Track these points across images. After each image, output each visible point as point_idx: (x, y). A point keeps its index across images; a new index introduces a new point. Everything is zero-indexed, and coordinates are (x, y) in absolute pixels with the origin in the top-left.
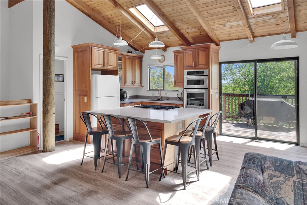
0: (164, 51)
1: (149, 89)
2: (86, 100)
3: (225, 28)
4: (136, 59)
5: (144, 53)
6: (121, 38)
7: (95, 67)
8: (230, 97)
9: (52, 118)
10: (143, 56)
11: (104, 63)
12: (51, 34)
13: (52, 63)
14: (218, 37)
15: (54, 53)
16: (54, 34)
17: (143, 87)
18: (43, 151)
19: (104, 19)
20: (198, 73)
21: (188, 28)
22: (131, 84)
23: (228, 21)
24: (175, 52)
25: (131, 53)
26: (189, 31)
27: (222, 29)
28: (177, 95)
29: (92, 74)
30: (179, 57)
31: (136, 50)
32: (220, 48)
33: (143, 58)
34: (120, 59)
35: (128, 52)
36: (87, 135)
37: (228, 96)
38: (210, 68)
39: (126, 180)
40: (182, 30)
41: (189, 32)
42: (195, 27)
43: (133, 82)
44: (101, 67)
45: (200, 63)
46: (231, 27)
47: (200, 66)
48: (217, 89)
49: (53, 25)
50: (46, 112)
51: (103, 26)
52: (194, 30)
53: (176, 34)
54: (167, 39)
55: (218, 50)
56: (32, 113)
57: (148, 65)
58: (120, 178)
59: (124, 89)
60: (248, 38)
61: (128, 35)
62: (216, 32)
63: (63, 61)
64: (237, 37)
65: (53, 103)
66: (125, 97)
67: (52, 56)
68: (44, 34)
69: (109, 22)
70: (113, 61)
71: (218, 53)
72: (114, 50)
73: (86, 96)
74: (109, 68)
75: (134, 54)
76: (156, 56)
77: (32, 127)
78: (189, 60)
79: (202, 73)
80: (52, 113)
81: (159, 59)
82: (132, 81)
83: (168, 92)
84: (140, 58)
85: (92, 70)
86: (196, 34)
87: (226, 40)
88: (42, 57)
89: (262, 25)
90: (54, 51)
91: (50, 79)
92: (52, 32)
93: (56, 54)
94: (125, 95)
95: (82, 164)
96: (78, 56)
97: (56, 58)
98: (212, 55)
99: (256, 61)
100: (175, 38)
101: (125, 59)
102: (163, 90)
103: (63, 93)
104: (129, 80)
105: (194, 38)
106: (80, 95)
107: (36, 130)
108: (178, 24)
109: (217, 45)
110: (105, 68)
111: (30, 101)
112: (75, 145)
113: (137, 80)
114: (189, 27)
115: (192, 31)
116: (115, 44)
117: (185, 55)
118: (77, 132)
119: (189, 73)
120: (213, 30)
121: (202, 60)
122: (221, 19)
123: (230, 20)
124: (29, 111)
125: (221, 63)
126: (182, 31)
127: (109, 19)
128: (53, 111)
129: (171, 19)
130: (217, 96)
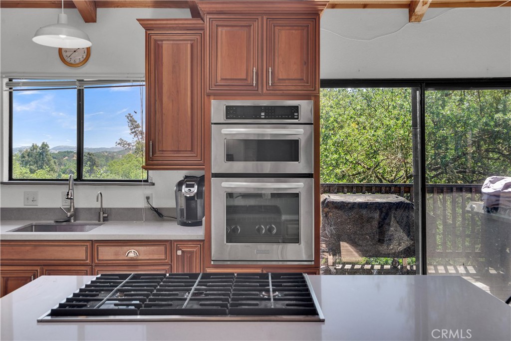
0: (87, 21)
1: (5, 179)
28: (148, 198)
38: (318, 97)
45: (282, 74)
119: (233, 113)
121: (287, 63)
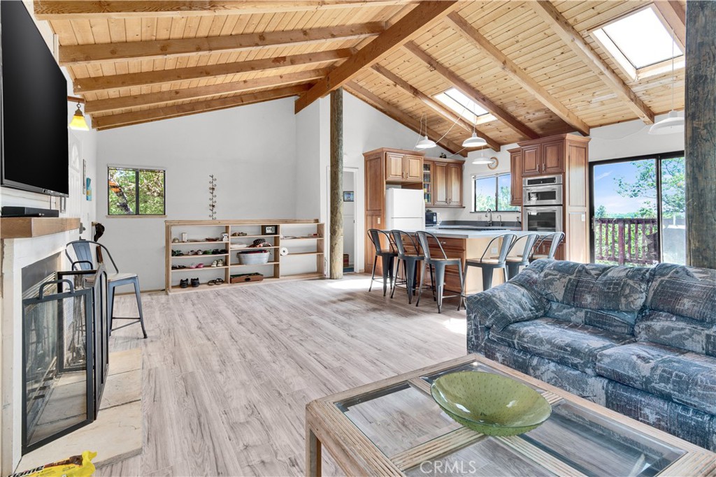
0: (497, 151)
1: (473, 211)
2: (379, 222)
3: (592, 106)
4: (452, 166)
5: (466, 156)
6: (426, 137)
7: (390, 178)
8: (633, 226)
9: (340, 240)
10: (464, 161)
11: (403, 173)
12: (338, 140)
13: (340, 176)
14: (584, 121)
15: (342, 163)
16: (342, 140)
17: (464, 207)
18: (331, 278)
19: (404, 113)
20: (545, 181)
21: (528, 113)
22: (444, 203)
23: (593, 95)
24: (512, 152)
25: (445, 157)
26: (530, 116)
27: (587, 109)
28: (518, 218)
29: (387, 189)
30: (517, 158)
31: (453, 152)
32: (590, 139)
33: (465, 164)
34: (426, 167)
35: (441, 157)
36: (376, 257)
37: (627, 223)
38: (564, 173)
39: (417, 306)
40: (519, 116)
41: (531, 118)
42: (539, 111)
43: (448, 200)
44: (399, 179)
45: (549, 165)
46: (602, 103)
47: (549, 170)
48: (583, 206)
49: (341, 129)
50: (333, 232)
51: (403, 123)
52: (538, 115)
53: (509, 124)
54: (498, 132)
55: (586, 144)
56: (319, 234)
57: (471, 175)
58: (410, 303)
59: (434, 210)
60: (638, 118)
61: (439, 133)
62: (577, 114)
63: (352, 173)
64: (620, 118)
65: (341, 222)
66: (435, 221)
67: (340, 167)
68: (331, 141)
69: (411, 117)
70: (416, 170)
71: (585, 148)
72: (417, 154)
73: (379, 216)
74: (410, 180)
75: (451, 158)
76: (482, 159)
77: (319, 250)
78: (531, 162)
79: (552, 180)
80: (340, 234)
81: (488, 165)
82: (446, 199)
83: (502, 214)
84: (460, 166)
85: (387, 183)
86: (545, 120)
87: (601, 125)
88: (329, 169)
89: (660, 93)
90: (342, 160)
91: (337, 194)
92: (340, 138)
93: (344, 165)
94: (435, 217)
95: (370, 290)
96: (370, 167)
97: (344, 170)
98: (570, 151)
99: (660, 157)
100: (508, 131)
101: (435, 166)
102: (497, 211)
103: (353, 215)
104: (441, 196)
105: (542, 127)
106: (372, 216)
107: (323, 255)
108: (511, 109)
109: (585, 134)
110: (404, 180)
111: (317, 221)
112: (366, 277)
113: (455, 198)
114: (529, 111)
115: (535, 116)
116: (418, 147)
117: (524, 155)
118: (369, 262)
119: (530, 182)
120: (570, 112)
121: (551, 161)
122: (580, 94)
123: (597, 93)
124: (316, 233)
125: (591, 165)
126: (519, 119)
127: (410, 113)
128: (341, 232)
129: (498, 103)
130: (584, 218)
